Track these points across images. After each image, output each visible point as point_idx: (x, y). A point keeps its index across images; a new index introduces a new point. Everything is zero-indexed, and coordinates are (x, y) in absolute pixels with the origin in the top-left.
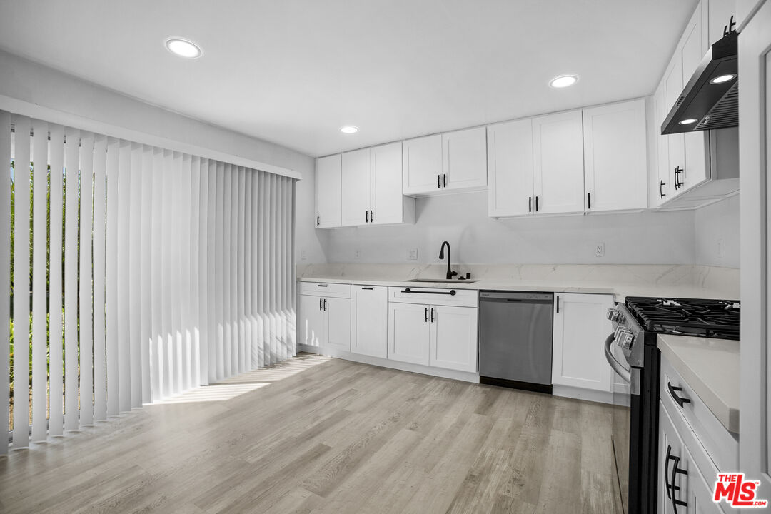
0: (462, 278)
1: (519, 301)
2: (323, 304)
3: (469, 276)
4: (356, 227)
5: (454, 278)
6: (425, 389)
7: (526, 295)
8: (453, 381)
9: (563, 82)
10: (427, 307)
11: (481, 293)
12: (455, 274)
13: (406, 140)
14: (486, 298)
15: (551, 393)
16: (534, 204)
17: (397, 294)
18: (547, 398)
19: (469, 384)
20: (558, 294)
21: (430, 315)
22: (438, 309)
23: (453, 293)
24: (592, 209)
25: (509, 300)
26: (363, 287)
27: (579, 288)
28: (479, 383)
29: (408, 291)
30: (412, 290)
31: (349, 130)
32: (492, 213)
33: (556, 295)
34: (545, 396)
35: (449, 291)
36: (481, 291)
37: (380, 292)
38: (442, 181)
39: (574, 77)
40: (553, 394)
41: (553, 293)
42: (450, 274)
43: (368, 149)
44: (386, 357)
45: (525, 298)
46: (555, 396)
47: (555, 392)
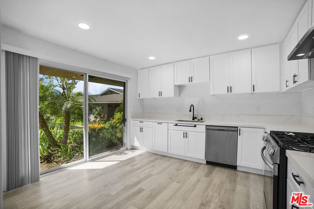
0: (199, 120)
1: (223, 130)
2: (141, 130)
3: (202, 119)
4: (155, 98)
5: (196, 120)
6: (183, 166)
7: (226, 128)
8: (195, 162)
9: (243, 37)
10: (184, 132)
12: (196, 118)
13: (175, 62)
14: (209, 128)
15: (236, 169)
16: (229, 89)
17: (171, 126)
18: (235, 171)
19: (202, 164)
20: (240, 128)
21: (185, 135)
22: (189, 133)
23: (195, 126)
24: (255, 92)
25: (219, 130)
26: (158, 123)
27: (249, 126)
28: (206, 163)
29: (176, 125)
30: (178, 125)
31: (152, 58)
32: (212, 93)
33: (239, 128)
34: (234, 170)
35: (193, 125)
36: (207, 126)
37: (164, 125)
38: (191, 79)
39: (248, 35)
41: (237, 127)
42: (194, 118)
43: (160, 66)
44: (167, 152)
45: (226, 129)
46: (238, 170)
47: (238, 169)
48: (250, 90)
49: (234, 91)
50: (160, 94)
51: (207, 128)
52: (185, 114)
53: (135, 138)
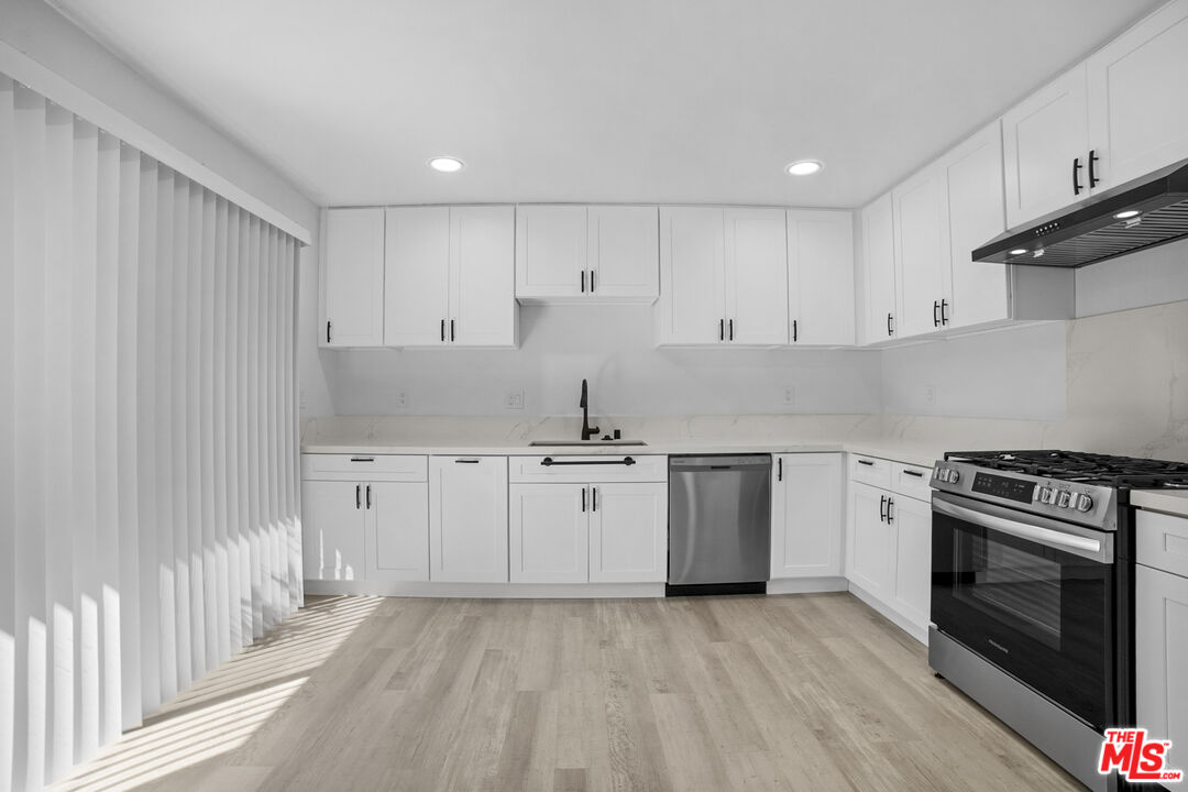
0: (607, 438)
1: (726, 468)
2: (364, 497)
3: (617, 434)
5: (594, 438)
7: (737, 458)
8: (627, 600)
10: (585, 486)
11: (672, 460)
12: (596, 431)
13: (520, 204)
14: (678, 464)
15: (764, 592)
16: (727, 329)
17: (528, 466)
18: (760, 600)
19: (652, 600)
20: (781, 456)
21: (590, 500)
22: (603, 490)
23: (629, 461)
25: (713, 468)
26: (457, 458)
28: (664, 595)
29: (548, 462)
30: (555, 460)
31: (446, 165)
32: (666, 337)
33: (775, 459)
35: (622, 459)
36: (670, 456)
37: (492, 468)
38: (588, 281)
39: (818, 163)
40: (768, 592)
41: (769, 454)
42: (587, 432)
43: (446, 208)
44: (506, 581)
45: (736, 463)
46: (771, 596)
47: (770, 590)
48: (781, 336)
49: (741, 336)
50: (448, 329)
51: (672, 463)
52: (548, 418)
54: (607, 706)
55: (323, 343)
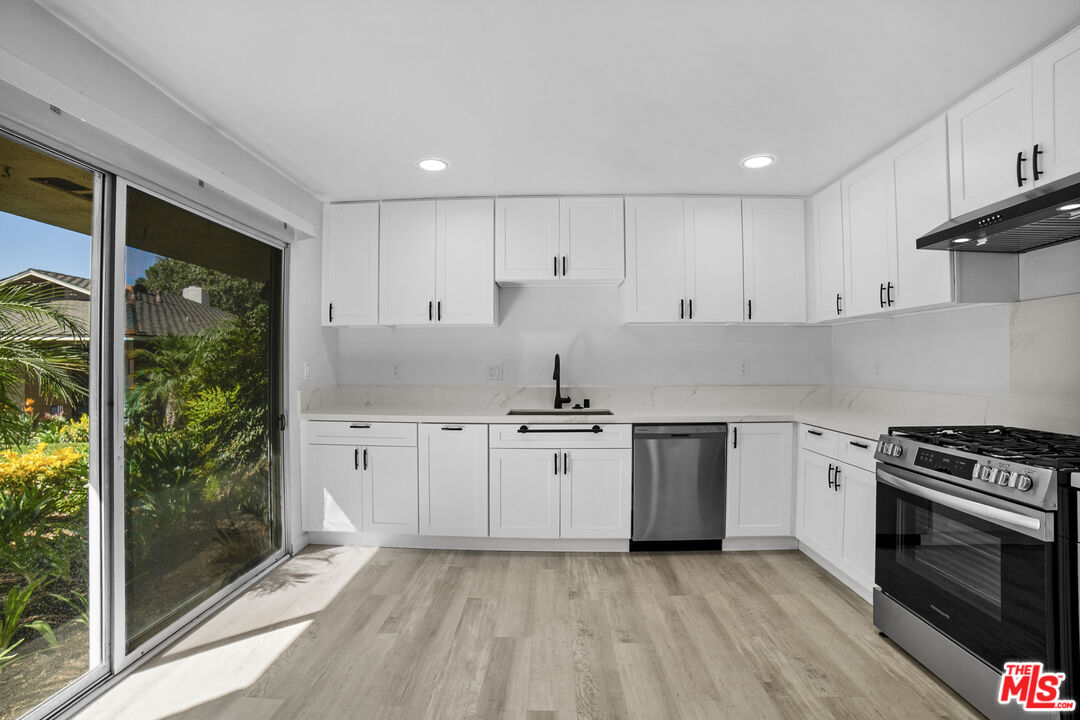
0: (577, 407)
1: (686, 436)
2: (361, 459)
3: (587, 403)
5: (566, 408)
7: (695, 427)
9: (758, 162)
10: (557, 452)
11: (636, 428)
12: (568, 400)
13: (501, 197)
14: (642, 433)
15: (720, 549)
16: (687, 309)
20: (736, 425)
21: (561, 464)
22: (574, 455)
23: (597, 429)
25: (674, 436)
27: (758, 417)
28: (628, 551)
29: (524, 429)
30: (530, 428)
31: (432, 165)
32: (629, 316)
33: (731, 428)
35: (590, 427)
36: (634, 425)
37: (473, 435)
38: (560, 266)
39: (771, 157)
40: (724, 549)
41: (725, 424)
42: (560, 402)
43: (433, 202)
44: (486, 535)
45: (694, 432)
46: (726, 553)
48: (737, 316)
49: (700, 315)
50: (435, 310)
51: (636, 431)
52: (524, 388)
53: (328, 498)
54: (575, 654)
55: (325, 322)
